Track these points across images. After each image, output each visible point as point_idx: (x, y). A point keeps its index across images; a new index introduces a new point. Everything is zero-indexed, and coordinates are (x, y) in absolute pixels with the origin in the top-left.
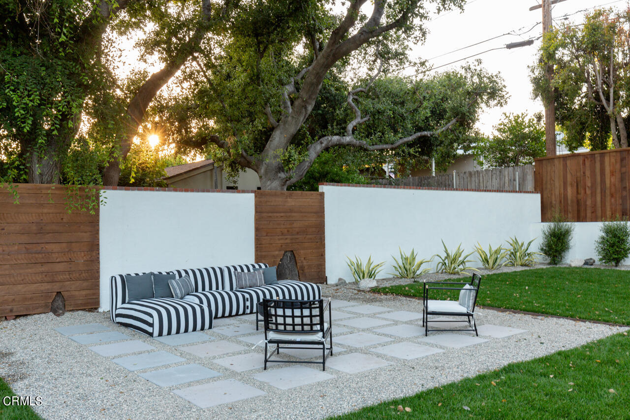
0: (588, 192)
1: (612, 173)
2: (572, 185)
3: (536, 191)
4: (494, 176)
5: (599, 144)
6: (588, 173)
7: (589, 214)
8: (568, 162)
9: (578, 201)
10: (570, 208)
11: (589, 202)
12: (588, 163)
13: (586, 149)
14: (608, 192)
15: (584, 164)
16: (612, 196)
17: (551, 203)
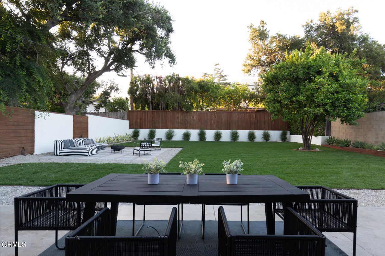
0: (144, 121)
1: (150, 117)
2: (139, 119)
3: (128, 119)
4: (114, 114)
5: (143, 108)
6: (144, 116)
7: (143, 127)
8: (138, 113)
9: (141, 123)
10: (138, 125)
11: (144, 124)
12: (144, 113)
13: (140, 109)
14: (149, 121)
15: (143, 113)
16: (150, 122)
17: (133, 123)
